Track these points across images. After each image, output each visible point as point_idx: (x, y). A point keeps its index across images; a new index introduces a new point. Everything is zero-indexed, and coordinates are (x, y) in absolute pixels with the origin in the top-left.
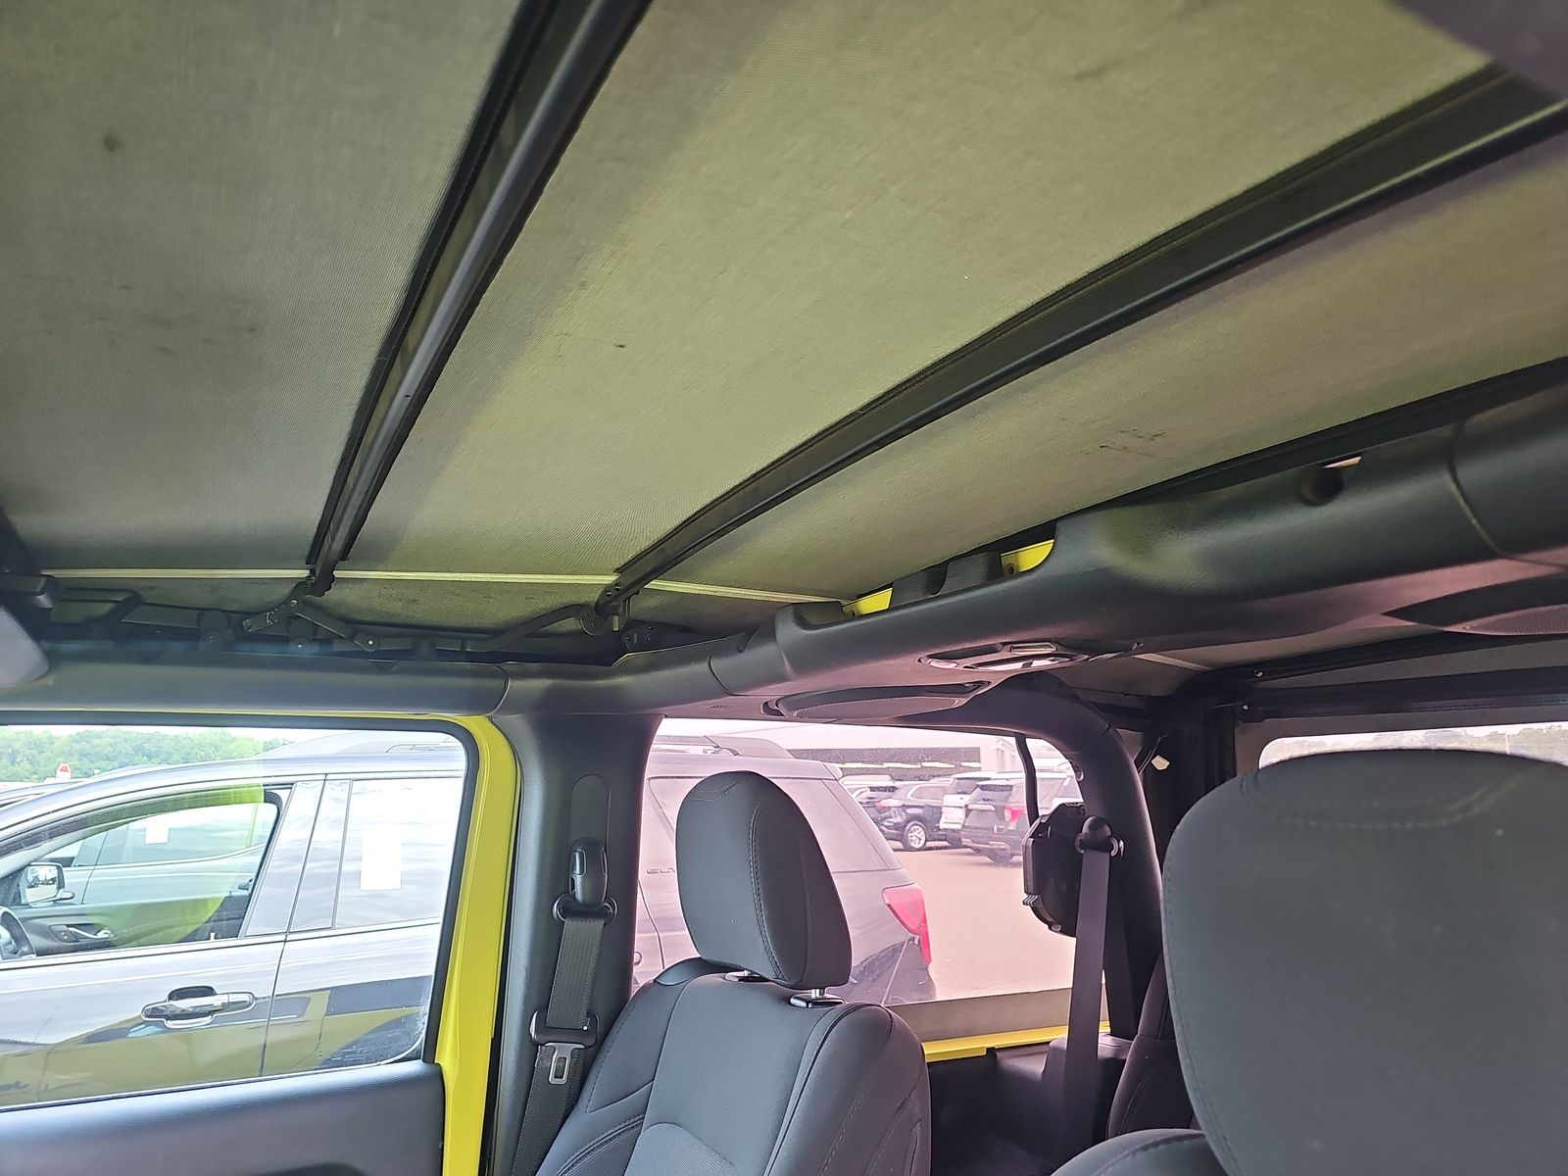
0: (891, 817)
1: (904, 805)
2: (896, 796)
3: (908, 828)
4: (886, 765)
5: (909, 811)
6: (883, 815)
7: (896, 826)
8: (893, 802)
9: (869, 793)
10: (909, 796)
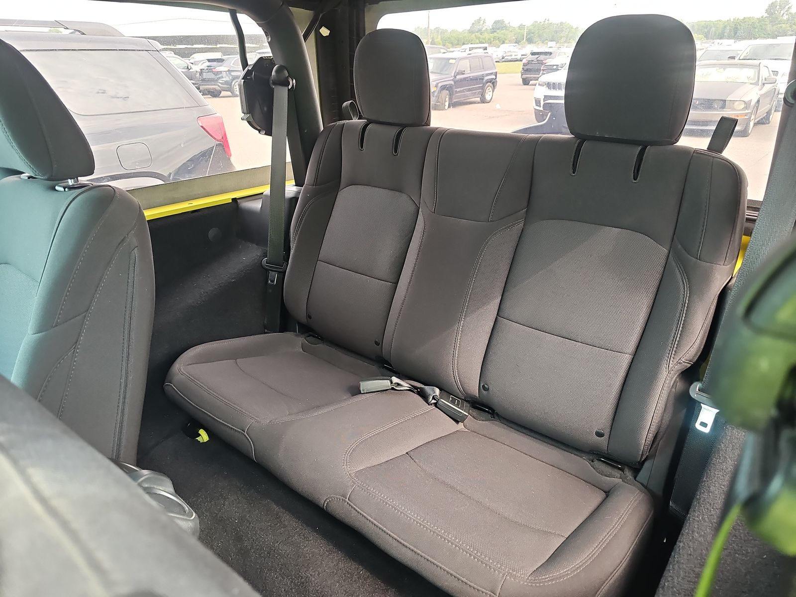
0: (223, 78)
1: (229, 71)
2: (224, 65)
3: (233, 83)
4: (219, 46)
5: (233, 74)
6: (218, 77)
7: (226, 83)
8: (222, 68)
9: (208, 64)
10: (231, 65)
